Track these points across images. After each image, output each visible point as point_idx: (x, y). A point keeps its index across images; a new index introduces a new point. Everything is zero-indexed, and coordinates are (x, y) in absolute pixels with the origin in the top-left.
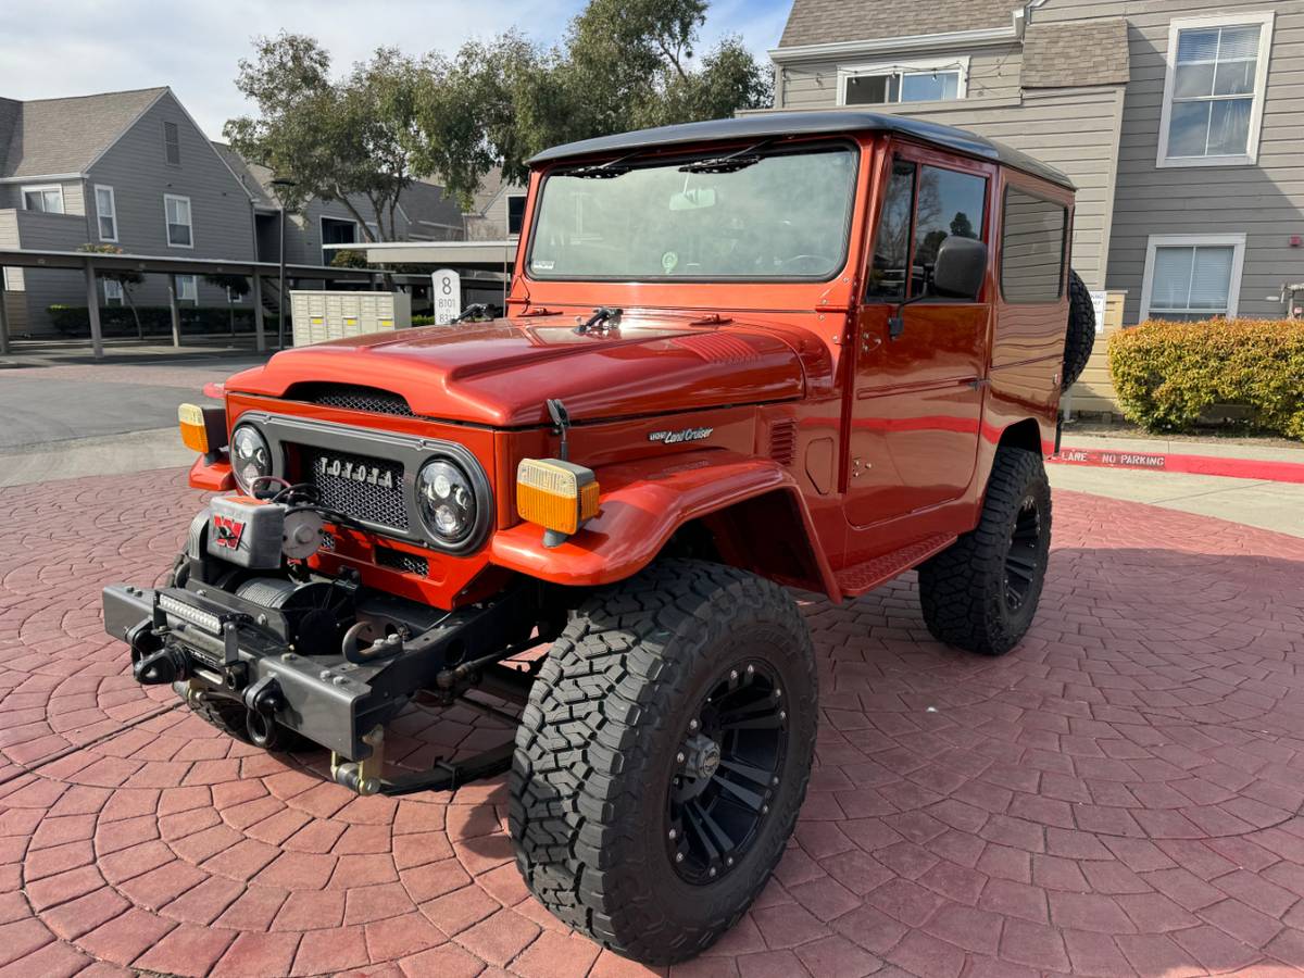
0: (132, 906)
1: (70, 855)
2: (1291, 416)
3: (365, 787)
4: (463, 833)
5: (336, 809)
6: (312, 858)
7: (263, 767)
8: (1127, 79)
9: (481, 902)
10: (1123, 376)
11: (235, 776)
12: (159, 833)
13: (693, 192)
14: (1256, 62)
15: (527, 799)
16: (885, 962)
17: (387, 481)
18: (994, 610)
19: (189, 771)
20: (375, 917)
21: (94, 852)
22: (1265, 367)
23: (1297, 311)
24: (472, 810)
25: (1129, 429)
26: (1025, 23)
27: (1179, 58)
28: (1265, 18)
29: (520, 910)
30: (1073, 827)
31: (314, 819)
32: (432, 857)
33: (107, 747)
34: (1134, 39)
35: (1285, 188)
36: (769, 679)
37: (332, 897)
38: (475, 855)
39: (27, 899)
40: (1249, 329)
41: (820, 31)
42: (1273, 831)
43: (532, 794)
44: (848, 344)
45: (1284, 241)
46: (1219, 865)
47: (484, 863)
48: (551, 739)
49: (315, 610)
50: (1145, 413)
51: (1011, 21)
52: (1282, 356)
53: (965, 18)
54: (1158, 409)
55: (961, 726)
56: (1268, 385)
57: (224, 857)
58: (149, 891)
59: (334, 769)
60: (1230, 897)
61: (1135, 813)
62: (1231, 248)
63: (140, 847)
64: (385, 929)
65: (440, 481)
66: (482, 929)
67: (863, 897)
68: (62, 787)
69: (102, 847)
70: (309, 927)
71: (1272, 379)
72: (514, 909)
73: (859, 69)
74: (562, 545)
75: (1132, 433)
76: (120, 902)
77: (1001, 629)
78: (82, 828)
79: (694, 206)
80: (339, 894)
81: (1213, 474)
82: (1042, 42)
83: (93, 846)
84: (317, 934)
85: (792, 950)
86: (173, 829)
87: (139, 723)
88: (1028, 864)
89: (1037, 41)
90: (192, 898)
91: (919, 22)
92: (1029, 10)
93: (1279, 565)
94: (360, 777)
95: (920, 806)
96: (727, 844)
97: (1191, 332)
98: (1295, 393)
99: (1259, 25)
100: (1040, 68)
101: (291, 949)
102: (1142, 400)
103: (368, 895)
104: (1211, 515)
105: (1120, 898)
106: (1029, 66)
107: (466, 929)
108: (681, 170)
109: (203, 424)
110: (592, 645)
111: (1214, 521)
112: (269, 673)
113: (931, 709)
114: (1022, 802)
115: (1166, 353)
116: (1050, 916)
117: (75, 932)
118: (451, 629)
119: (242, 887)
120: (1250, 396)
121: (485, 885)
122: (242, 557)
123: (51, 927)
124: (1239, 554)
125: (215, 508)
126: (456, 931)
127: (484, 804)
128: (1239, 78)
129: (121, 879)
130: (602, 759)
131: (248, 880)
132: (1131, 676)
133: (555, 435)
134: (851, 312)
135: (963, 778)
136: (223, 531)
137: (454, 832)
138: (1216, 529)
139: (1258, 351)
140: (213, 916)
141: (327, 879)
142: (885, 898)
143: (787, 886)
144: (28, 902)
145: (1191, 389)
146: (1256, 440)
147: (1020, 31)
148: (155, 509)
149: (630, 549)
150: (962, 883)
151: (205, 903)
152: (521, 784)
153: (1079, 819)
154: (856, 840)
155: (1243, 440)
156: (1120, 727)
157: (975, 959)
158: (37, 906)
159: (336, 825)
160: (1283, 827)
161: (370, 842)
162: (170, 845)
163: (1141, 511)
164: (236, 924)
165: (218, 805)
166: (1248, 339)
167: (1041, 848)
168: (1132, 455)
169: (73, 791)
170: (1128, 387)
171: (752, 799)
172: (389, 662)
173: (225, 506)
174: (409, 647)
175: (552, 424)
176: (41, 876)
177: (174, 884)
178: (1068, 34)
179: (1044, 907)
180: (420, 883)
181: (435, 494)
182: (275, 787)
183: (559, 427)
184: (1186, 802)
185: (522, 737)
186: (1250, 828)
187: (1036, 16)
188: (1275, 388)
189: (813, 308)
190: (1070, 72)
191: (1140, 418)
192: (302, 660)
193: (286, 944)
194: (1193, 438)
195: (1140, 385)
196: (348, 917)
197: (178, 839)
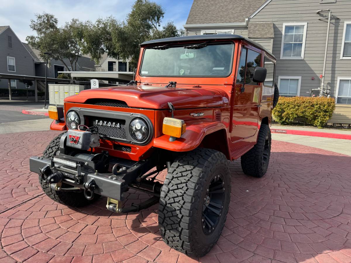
0: (39, 251)
1: (15, 238)
2: (315, 121)
3: (118, 210)
4: (132, 227)
5: (94, 222)
6: (90, 235)
7: (68, 212)
8: (274, 37)
9: (142, 244)
10: (275, 110)
11: (61, 215)
12: (42, 231)
13: (188, 54)
14: (303, 35)
15: (165, 212)
16: (254, 253)
17: (118, 126)
18: (261, 165)
19: (46, 214)
20: (113, 250)
21: (23, 237)
22: (309, 108)
23: (314, 95)
24: (133, 221)
25: (276, 124)
26: (248, 22)
27: (285, 33)
28: (305, 24)
29: (153, 246)
30: (290, 218)
31: (87, 225)
32: (125, 234)
33: (19, 208)
34: (275, 27)
35: (310, 65)
36: (222, 179)
37: (98, 246)
38: (137, 233)
39: (5, 251)
40: (305, 99)
41: (196, 21)
42: (338, 217)
43: (167, 210)
44: (233, 93)
45: (310, 78)
46: (327, 226)
47: (140, 234)
48: (171, 194)
49: (100, 161)
50: (280, 120)
51: (245, 21)
52: (313, 106)
53: (233, 20)
54: (283, 119)
55: (256, 195)
56: (309, 113)
57: (64, 236)
58: (43, 247)
59: (107, 206)
60: (332, 233)
61: (304, 214)
62: (298, 80)
63: (37, 235)
64: (117, 253)
65: (137, 125)
66: (144, 252)
67: (244, 238)
68: (8, 220)
69: (25, 236)
70: (94, 254)
71: (310, 112)
72: (152, 246)
73: (206, 31)
74: (175, 141)
75: (277, 125)
76: (35, 251)
77: (262, 170)
78: (17, 231)
79: (187, 58)
80: (101, 245)
81: (298, 135)
82: (253, 27)
83: (22, 236)
84: (97, 256)
85: (230, 252)
86: (46, 230)
87: (27, 201)
88: (282, 227)
89: (251, 26)
90: (57, 248)
91: (221, 20)
92: (249, 19)
93: (320, 156)
94: (117, 207)
95: (252, 215)
96: (213, 224)
97: (291, 100)
98: (316, 115)
99: (304, 26)
100: (252, 33)
101: (91, 260)
102: (280, 116)
103: (109, 244)
104: (301, 144)
105: (307, 234)
106: (250, 33)
107: (140, 252)
108: (184, 48)
109: (57, 111)
110: (181, 169)
111: (302, 145)
112: (91, 178)
113: (247, 191)
114: (277, 212)
115: (285, 105)
116: (291, 240)
117: (23, 259)
118: (138, 166)
119: (71, 244)
120: (305, 116)
121: (142, 240)
122: (79, 146)
123: (15, 259)
124: (310, 153)
125: (69, 133)
126: (137, 253)
127: (136, 219)
128: (299, 38)
129: (33, 244)
130: (188, 199)
131: (73, 242)
132: (294, 182)
133: (170, 112)
134: (233, 85)
135: (260, 208)
136: (73, 139)
137: (129, 227)
138: (303, 147)
139: (307, 104)
140: (65, 253)
141: (96, 241)
142: (249, 238)
143: (224, 236)
144: (6, 252)
145: (291, 114)
146: (307, 127)
147: (247, 24)
148: (15, 143)
149: (192, 142)
150: (268, 233)
151: (61, 249)
152: (163, 207)
153: (291, 216)
154: (238, 223)
155: (304, 127)
156: (295, 194)
157: (276, 251)
158: (9, 253)
159: (94, 227)
160: (339, 216)
161: (106, 230)
162: (46, 234)
163: (284, 143)
164: (72, 254)
165: (58, 223)
166: (305, 101)
167: (284, 224)
168: (279, 130)
169: (12, 220)
170: (276, 113)
171: (217, 212)
172: (125, 175)
173: (73, 132)
174: (128, 171)
175: (170, 109)
176: (8, 244)
177: (50, 245)
178: (259, 25)
179: (289, 238)
180: (123, 240)
181: (136, 128)
182: (74, 217)
183: (171, 110)
184: (316, 211)
185: (162, 194)
186: (332, 217)
187: (251, 20)
188: (311, 114)
189: (223, 84)
190: (260, 34)
191: (279, 121)
192: (100, 174)
193: (89, 259)
194: (292, 126)
195: (279, 112)
196: (105, 251)
197: (48, 232)
